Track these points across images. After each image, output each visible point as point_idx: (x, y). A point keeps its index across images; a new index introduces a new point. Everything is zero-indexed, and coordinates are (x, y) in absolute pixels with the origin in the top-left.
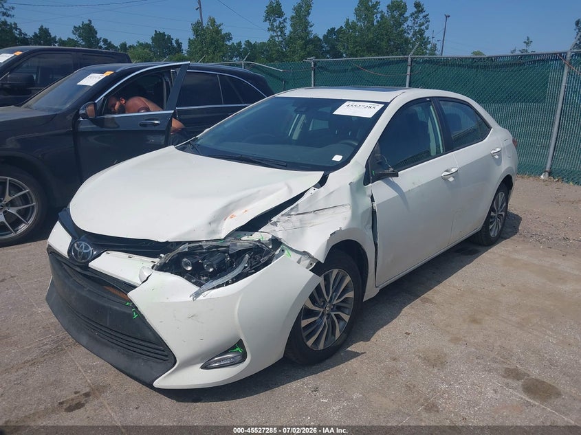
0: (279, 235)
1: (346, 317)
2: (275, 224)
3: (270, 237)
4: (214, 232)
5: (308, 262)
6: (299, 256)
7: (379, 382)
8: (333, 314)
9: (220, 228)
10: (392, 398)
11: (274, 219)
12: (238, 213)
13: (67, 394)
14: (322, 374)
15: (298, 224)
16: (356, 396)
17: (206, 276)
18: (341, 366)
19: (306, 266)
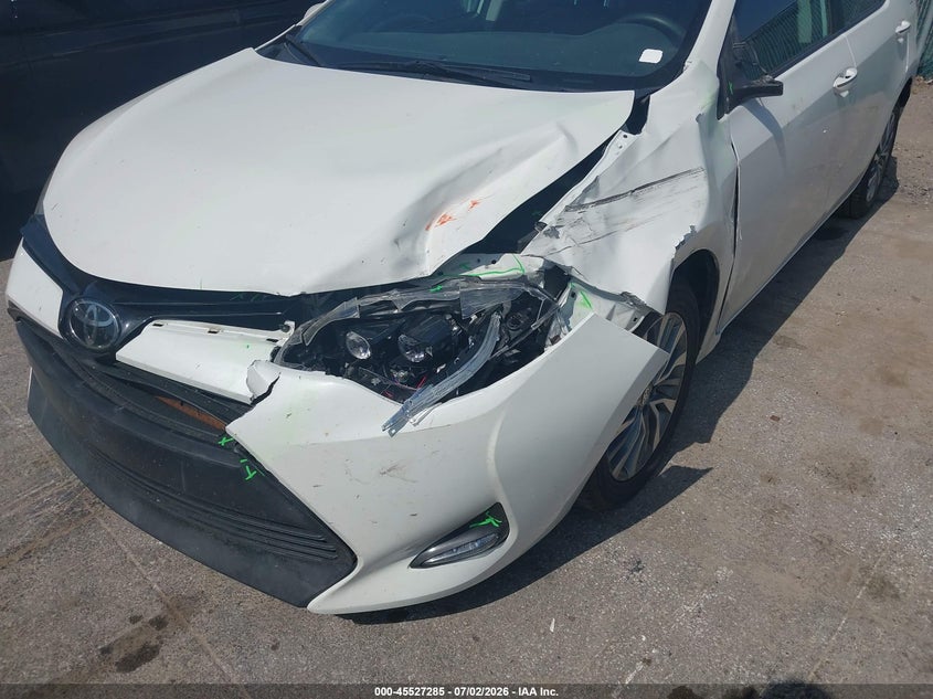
0: (566, 259)
1: (670, 404)
2: (554, 233)
3: (540, 263)
4: (407, 262)
5: (629, 315)
6: (610, 304)
7: (757, 535)
8: (653, 404)
9: (419, 251)
10: (797, 572)
11: (549, 219)
12: (457, 209)
13: (114, 627)
14: (639, 528)
15: (601, 228)
16: (722, 573)
17: (405, 369)
18: (669, 505)
19: (625, 326)
